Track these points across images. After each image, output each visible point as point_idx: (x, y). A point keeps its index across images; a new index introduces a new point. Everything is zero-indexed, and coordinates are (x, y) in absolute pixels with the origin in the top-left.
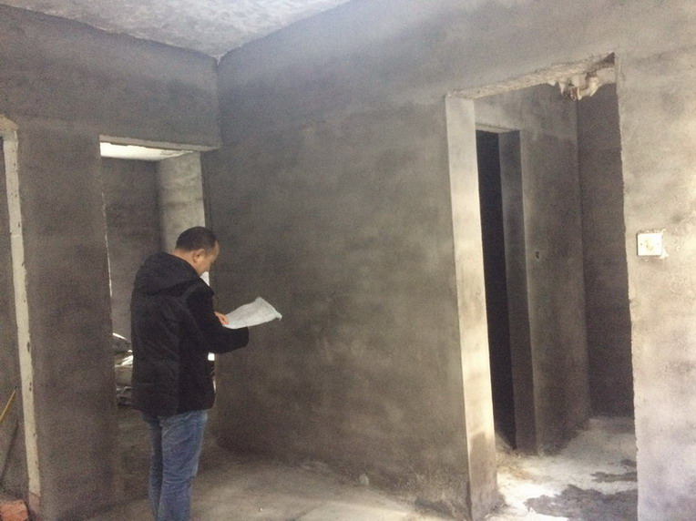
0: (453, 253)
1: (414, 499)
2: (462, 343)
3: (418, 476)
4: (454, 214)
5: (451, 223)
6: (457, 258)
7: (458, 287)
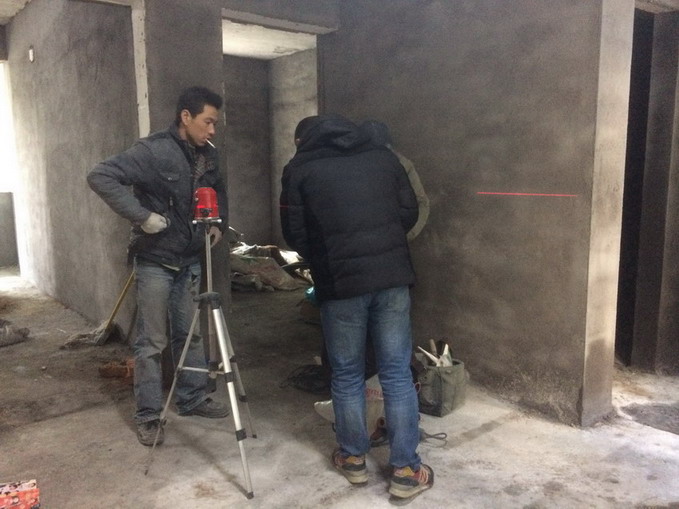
0: (594, 141)
1: (518, 399)
2: (591, 242)
3: (524, 377)
4: (599, 94)
5: (596, 106)
6: (597, 146)
7: (594, 179)
